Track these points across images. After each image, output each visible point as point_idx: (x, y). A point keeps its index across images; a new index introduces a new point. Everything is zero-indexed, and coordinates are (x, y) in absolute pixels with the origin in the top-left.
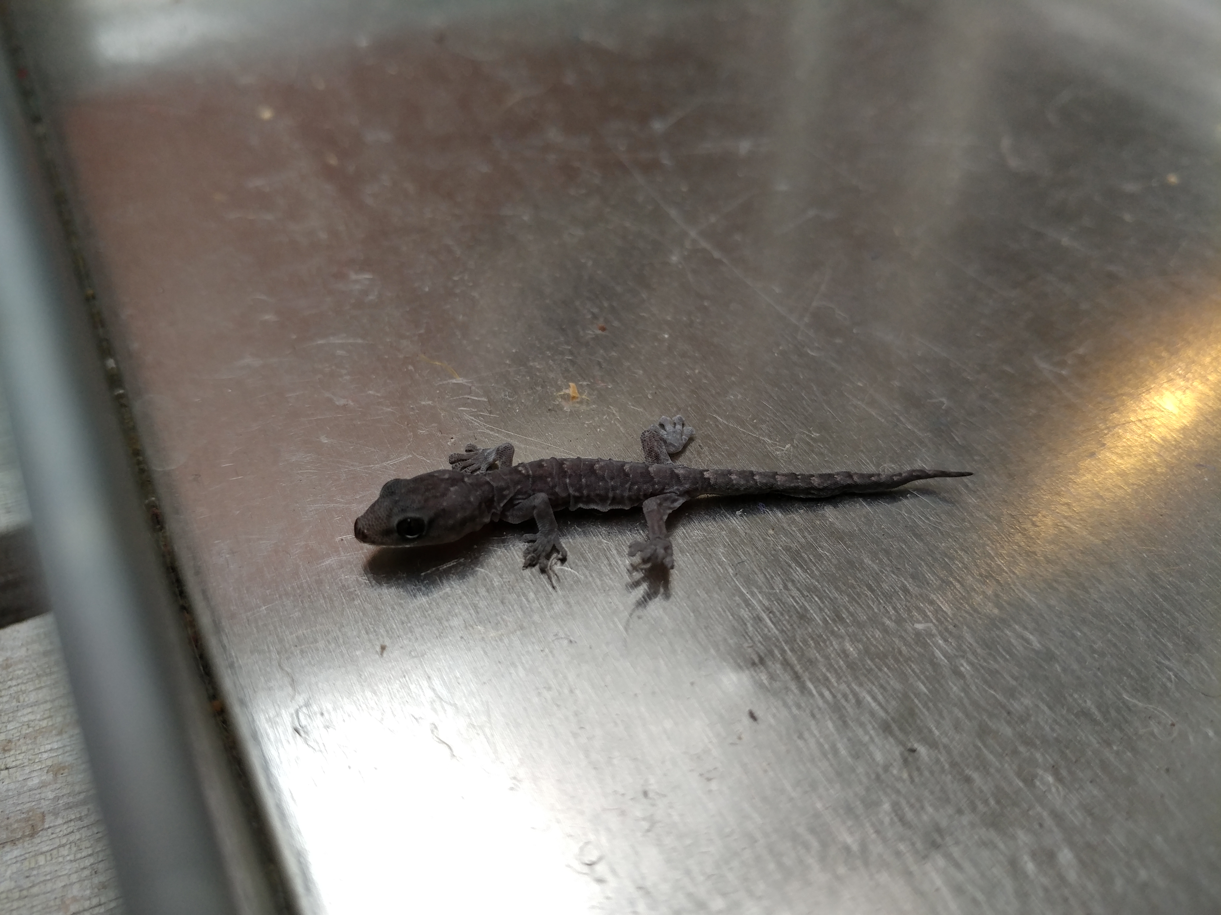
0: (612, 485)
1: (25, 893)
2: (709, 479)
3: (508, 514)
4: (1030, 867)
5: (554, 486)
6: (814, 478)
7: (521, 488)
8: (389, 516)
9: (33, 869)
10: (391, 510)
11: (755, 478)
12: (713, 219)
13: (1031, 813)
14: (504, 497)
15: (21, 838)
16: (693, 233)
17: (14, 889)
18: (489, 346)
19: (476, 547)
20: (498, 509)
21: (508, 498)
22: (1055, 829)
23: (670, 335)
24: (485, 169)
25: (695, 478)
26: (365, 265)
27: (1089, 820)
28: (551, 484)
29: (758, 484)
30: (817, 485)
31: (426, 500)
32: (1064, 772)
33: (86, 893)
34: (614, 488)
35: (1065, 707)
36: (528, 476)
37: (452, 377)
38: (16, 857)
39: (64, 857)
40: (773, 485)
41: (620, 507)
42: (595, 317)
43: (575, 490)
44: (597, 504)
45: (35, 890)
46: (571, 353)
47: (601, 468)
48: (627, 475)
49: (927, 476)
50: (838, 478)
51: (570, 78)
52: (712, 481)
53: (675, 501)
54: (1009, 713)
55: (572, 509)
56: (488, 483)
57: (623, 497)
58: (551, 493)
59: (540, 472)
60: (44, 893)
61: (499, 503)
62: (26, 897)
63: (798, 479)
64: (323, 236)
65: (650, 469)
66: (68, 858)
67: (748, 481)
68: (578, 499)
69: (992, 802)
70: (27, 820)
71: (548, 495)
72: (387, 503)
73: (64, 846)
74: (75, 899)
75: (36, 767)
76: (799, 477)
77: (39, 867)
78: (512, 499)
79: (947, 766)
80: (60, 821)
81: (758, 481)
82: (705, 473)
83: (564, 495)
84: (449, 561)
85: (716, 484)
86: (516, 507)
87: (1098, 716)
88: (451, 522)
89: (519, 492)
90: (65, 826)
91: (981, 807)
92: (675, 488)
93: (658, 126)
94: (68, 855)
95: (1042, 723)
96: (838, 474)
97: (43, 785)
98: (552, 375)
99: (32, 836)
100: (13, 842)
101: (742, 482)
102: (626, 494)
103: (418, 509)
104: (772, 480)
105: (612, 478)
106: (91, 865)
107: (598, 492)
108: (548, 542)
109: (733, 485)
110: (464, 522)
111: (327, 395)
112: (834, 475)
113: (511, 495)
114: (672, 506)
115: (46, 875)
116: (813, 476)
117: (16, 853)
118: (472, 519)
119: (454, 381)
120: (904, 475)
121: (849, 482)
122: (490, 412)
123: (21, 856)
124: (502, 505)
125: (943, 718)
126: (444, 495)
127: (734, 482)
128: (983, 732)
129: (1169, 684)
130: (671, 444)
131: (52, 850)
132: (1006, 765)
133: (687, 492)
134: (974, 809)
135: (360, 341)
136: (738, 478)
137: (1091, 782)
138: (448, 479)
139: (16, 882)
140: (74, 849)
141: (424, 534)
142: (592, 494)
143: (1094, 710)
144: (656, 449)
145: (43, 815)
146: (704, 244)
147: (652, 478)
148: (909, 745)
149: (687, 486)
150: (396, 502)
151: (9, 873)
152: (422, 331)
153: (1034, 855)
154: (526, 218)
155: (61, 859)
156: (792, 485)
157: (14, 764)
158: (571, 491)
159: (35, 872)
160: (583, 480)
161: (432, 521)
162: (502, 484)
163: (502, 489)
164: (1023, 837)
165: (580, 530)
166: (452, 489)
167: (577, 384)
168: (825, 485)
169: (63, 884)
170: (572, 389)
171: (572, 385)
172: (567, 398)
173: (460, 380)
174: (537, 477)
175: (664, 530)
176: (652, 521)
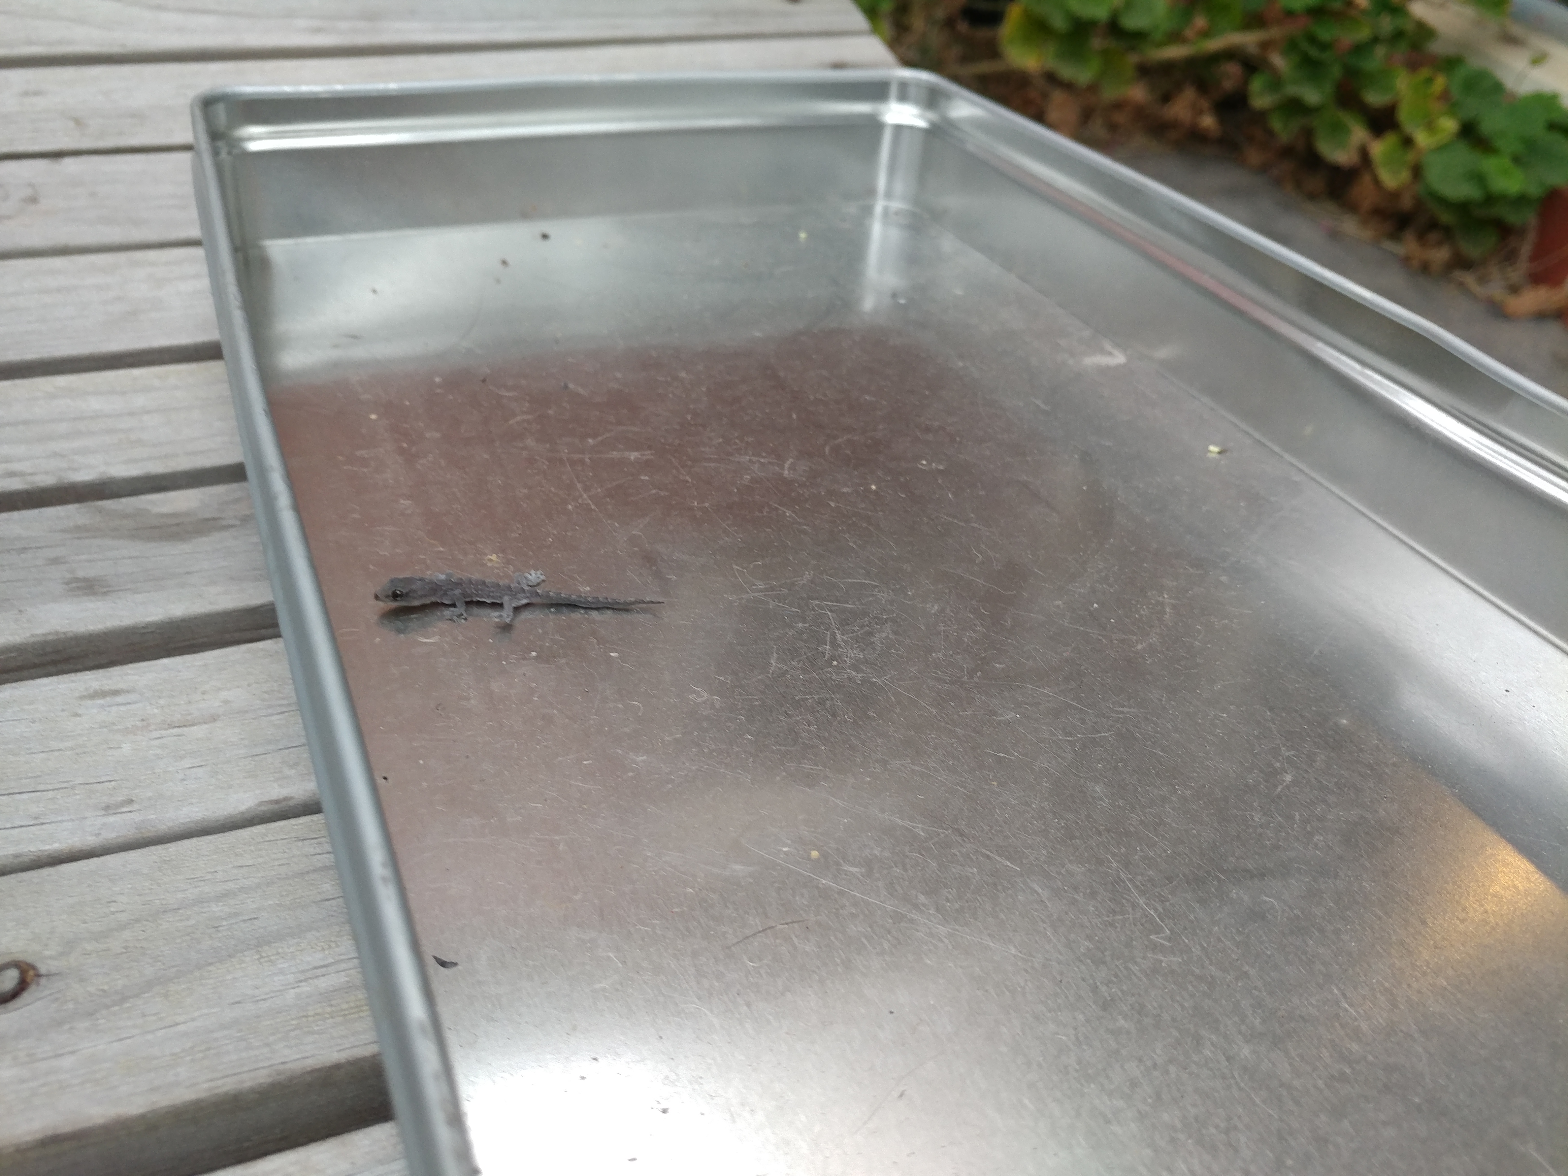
0: (491, 590)
3: (443, 598)
5: (466, 588)
7: (453, 587)
8: (390, 590)
10: (391, 588)
12: (598, 490)
14: (443, 590)
16: (585, 496)
18: (460, 536)
19: (427, 611)
20: (439, 595)
21: (446, 591)
23: (553, 539)
24: (486, 456)
26: (409, 497)
28: (464, 587)
31: (407, 585)
34: (492, 592)
36: (456, 583)
37: (438, 548)
41: (494, 601)
42: (518, 529)
43: (477, 591)
44: (485, 599)
46: (499, 542)
48: (502, 587)
49: (645, 603)
52: (544, 595)
53: (521, 601)
55: (474, 600)
56: (437, 583)
57: (496, 596)
58: (465, 590)
59: (462, 582)
61: (440, 592)
64: (391, 482)
65: (514, 586)
71: (463, 591)
72: (390, 585)
76: (583, 597)
81: (562, 596)
82: (541, 591)
83: (470, 592)
84: (414, 615)
86: (449, 595)
88: (416, 596)
89: (451, 589)
92: (523, 595)
93: (590, 442)
96: (601, 597)
98: (486, 551)
102: (498, 595)
103: (402, 588)
104: (569, 597)
105: (492, 587)
107: (485, 592)
108: (460, 611)
110: (422, 596)
111: (377, 550)
114: (519, 602)
118: (425, 596)
119: (438, 550)
120: (632, 601)
122: (450, 563)
126: (414, 583)
127: (551, 595)
129: (713, 684)
130: (530, 581)
133: (529, 598)
135: (398, 529)
136: (553, 594)
138: (418, 579)
141: (403, 599)
142: (483, 593)
144: (521, 580)
146: (588, 501)
147: (514, 590)
149: (530, 595)
150: (393, 585)
152: (429, 528)
154: (499, 482)
158: (473, 591)
160: (479, 587)
161: (408, 594)
163: (442, 586)
165: (477, 609)
166: (418, 582)
167: (497, 556)
170: (494, 557)
171: (495, 555)
172: (491, 560)
173: (442, 549)
174: (459, 584)
175: (511, 610)
176: (506, 605)
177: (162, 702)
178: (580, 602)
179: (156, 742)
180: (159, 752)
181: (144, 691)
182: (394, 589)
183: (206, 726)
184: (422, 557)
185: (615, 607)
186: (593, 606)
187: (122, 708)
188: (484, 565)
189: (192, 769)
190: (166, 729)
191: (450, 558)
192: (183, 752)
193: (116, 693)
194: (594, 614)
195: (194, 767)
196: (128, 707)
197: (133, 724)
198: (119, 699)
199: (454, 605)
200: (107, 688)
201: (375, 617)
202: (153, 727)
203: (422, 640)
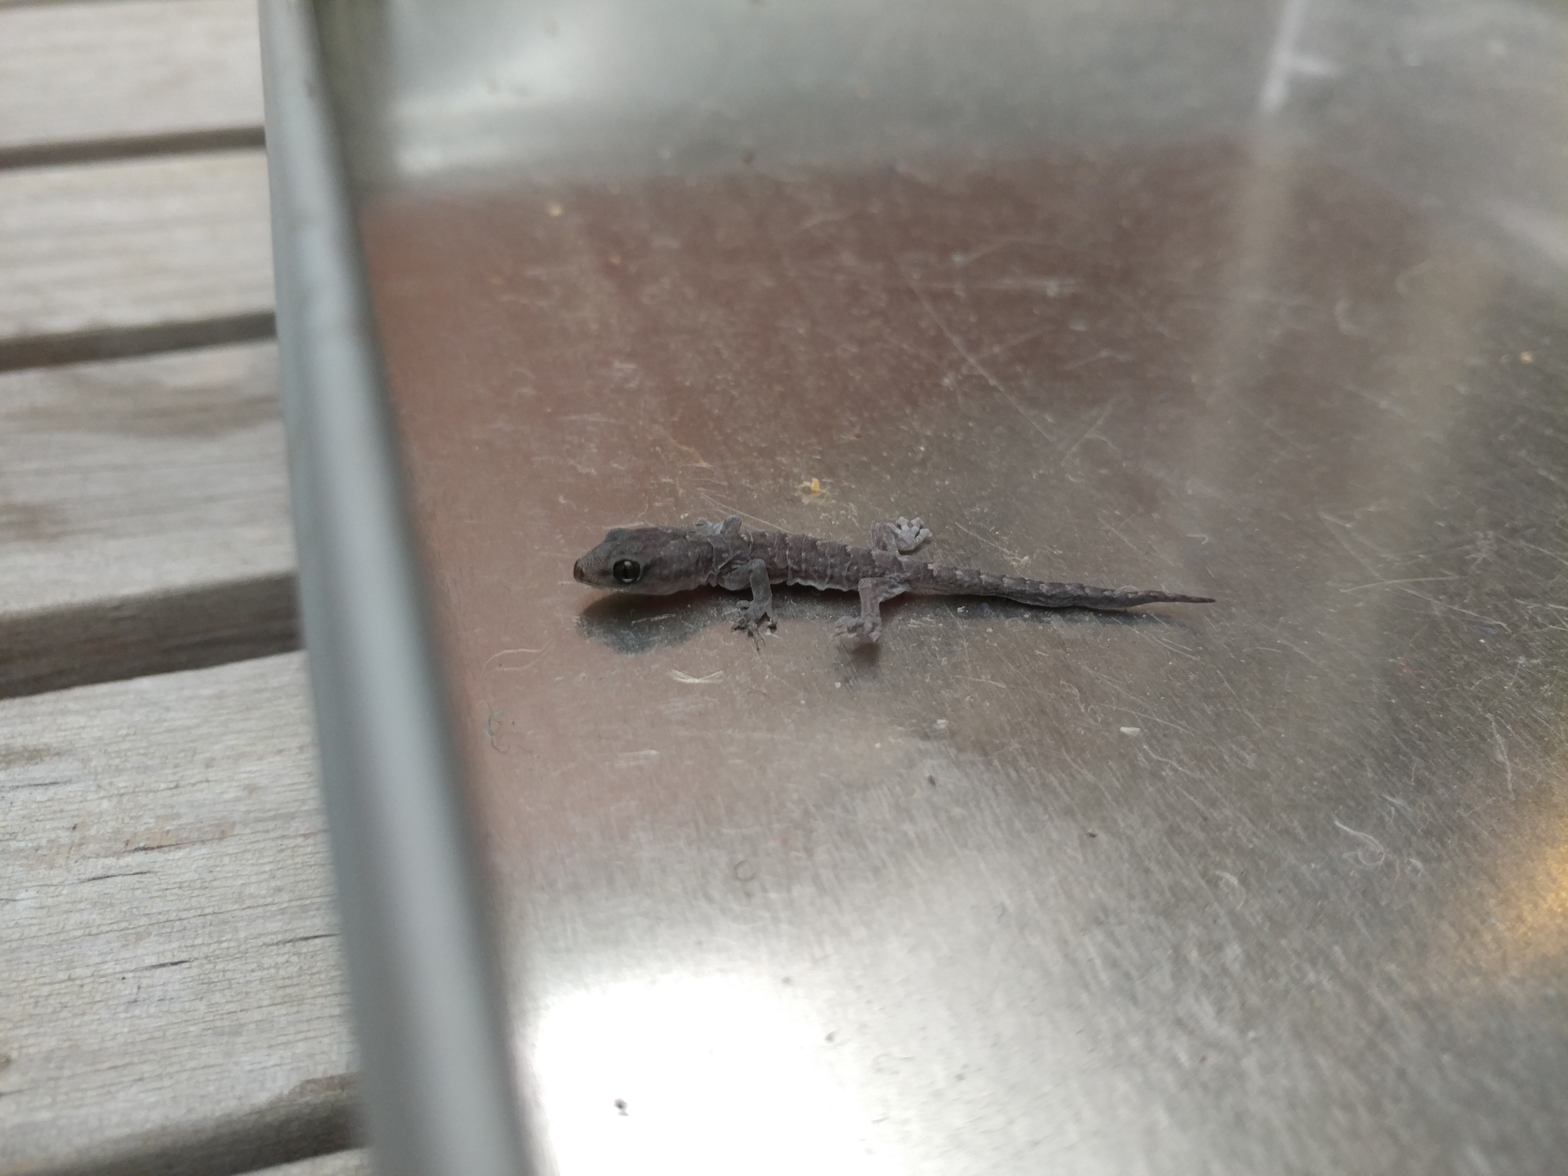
0: (831, 563)
1: (206, 884)
2: (932, 571)
3: (725, 577)
4: (1194, 955)
5: (774, 556)
6: (1042, 585)
7: (741, 554)
8: (608, 557)
9: (218, 866)
10: (611, 553)
11: (981, 577)
12: (997, 349)
13: (1207, 909)
14: (723, 560)
15: (210, 840)
16: (972, 360)
17: (197, 880)
18: (739, 438)
19: (689, 606)
20: (716, 570)
21: (727, 561)
22: (1229, 927)
23: (927, 448)
24: (769, 283)
25: (918, 567)
26: (631, 356)
27: (1268, 924)
28: (770, 554)
29: (983, 583)
30: (1045, 592)
31: (645, 547)
32: (1252, 880)
33: (262, 892)
34: (832, 566)
35: (1269, 824)
36: (749, 543)
37: (697, 462)
38: (203, 854)
39: (248, 860)
40: (998, 585)
41: (837, 587)
42: (853, 425)
43: (794, 563)
44: (815, 582)
45: (216, 883)
46: (821, 453)
47: (823, 545)
48: (849, 555)
49: (1166, 599)
50: (1069, 588)
51: (875, 208)
52: (935, 573)
53: (893, 586)
54: (1205, 819)
55: (790, 583)
56: (709, 544)
57: (841, 576)
58: (770, 561)
59: (761, 541)
60: (224, 887)
61: (717, 565)
62: (207, 888)
63: (1027, 584)
64: (594, 327)
65: (873, 552)
66: (251, 862)
67: (973, 578)
68: (796, 573)
69: (1168, 894)
70: (218, 826)
71: (766, 563)
72: (609, 546)
73: (249, 851)
74: (251, 896)
75: (235, 784)
76: (1028, 582)
77: (224, 865)
78: (730, 563)
79: (1126, 855)
80: (248, 831)
81: (983, 579)
82: (929, 565)
83: (782, 566)
84: (661, 614)
85: (939, 576)
86: (733, 572)
87: (1302, 835)
88: (666, 572)
89: (737, 557)
90: (253, 836)
91: (1155, 897)
92: (896, 574)
93: (958, 259)
94: (251, 860)
95: (1239, 834)
96: (1069, 584)
97: (238, 800)
98: (796, 470)
99: (221, 839)
100: (203, 842)
101: (967, 578)
102: (845, 573)
103: (636, 554)
104: (998, 581)
105: (832, 556)
106: (271, 870)
107: (816, 568)
108: (760, 609)
109: (956, 580)
110: (679, 575)
111: (572, 462)
112: (1065, 585)
113: (729, 559)
114: (889, 590)
115: (228, 873)
116: (1043, 583)
117: (204, 851)
118: (687, 574)
119: (698, 465)
120: (1140, 594)
121: (1080, 593)
122: (728, 495)
123: (209, 854)
124: (720, 567)
125: (1132, 813)
126: (663, 545)
127: (958, 577)
128: (1172, 832)
129: (1387, 818)
130: (902, 540)
131: (238, 853)
132: (1191, 865)
133: (907, 581)
134: (1147, 896)
135: (613, 421)
136: (963, 574)
137: (1279, 892)
138: (670, 534)
139: (199, 874)
140: (257, 855)
141: (638, 579)
142: (811, 569)
143: (1299, 830)
144: (884, 539)
145: (234, 824)
146: (981, 371)
147: (874, 561)
148: (1090, 831)
149: (908, 574)
150: (617, 546)
151: (194, 866)
152: (676, 419)
153: (1200, 945)
154: (801, 331)
155: (244, 862)
156: (1019, 588)
157: (215, 778)
158: (789, 562)
159: (218, 869)
160: (803, 554)
161: (647, 568)
162: (723, 546)
163: (720, 551)
164: (1193, 929)
165: (795, 604)
166: (672, 542)
167: (820, 481)
168: (1054, 592)
169: (242, 882)
170: (814, 484)
171: (815, 481)
172: (808, 491)
173: (704, 465)
174: (758, 545)
175: (877, 610)
176: (865, 599)
177: (122, 782)
178: (1022, 593)
179: (89, 890)
180: (94, 917)
181: (93, 753)
182: (618, 559)
183: (204, 850)
184: (666, 480)
185: (1100, 607)
186: (1051, 603)
187: (39, 795)
188: (795, 501)
189: (158, 971)
190: (118, 854)
191: (725, 484)
192: (144, 921)
193: (34, 755)
194: (1056, 623)
195: (163, 965)
196: (52, 790)
197: (53, 836)
198: (38, 772)
199: (746, 594)
200: (18, 743)
201: (575, 619)
202: (92, 847)
203: (683, 680)
